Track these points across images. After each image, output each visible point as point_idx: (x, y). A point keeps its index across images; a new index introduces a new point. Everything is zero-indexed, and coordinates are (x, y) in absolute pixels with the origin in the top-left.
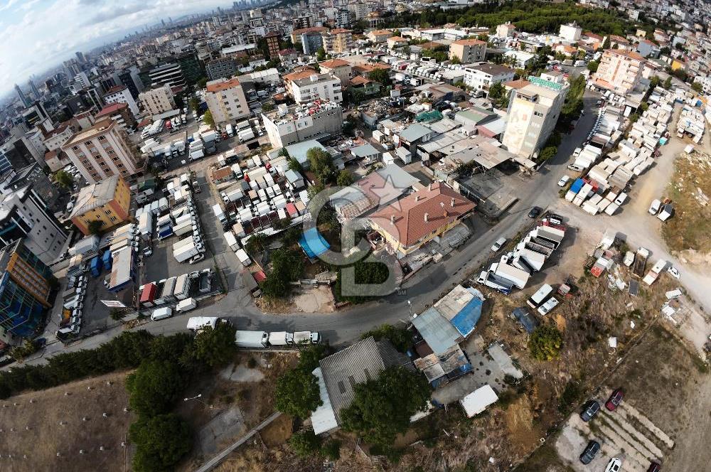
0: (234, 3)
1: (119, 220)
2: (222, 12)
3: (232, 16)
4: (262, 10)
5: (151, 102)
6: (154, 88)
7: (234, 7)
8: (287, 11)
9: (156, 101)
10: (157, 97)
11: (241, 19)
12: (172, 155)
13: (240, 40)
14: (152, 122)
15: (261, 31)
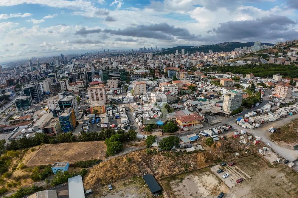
0: (140, 48)
1: (103, 112)
2: (134, 52)
3: (139, 54)
4: (153, 54)
5: (110, 83)
6: (113, 79)
7: (139, 50)
8: (164, 57)
9: (113, 83)
10: (113, 82)
11: (143, 57)
12: (118, 100)
13: (143, 67)
14: (109, 90)
15: (152, 65)
